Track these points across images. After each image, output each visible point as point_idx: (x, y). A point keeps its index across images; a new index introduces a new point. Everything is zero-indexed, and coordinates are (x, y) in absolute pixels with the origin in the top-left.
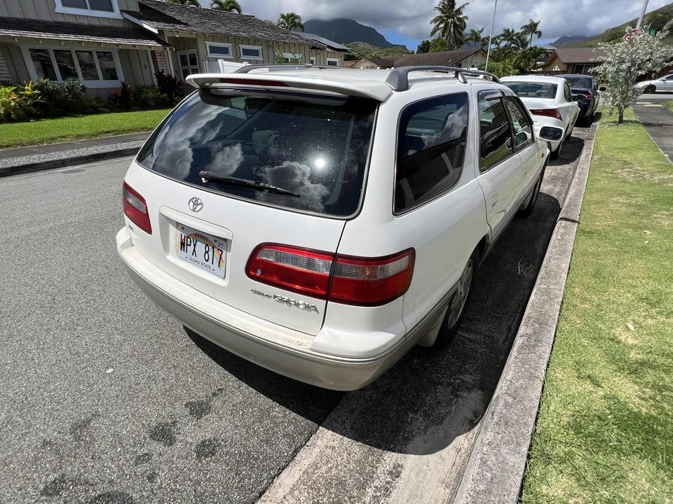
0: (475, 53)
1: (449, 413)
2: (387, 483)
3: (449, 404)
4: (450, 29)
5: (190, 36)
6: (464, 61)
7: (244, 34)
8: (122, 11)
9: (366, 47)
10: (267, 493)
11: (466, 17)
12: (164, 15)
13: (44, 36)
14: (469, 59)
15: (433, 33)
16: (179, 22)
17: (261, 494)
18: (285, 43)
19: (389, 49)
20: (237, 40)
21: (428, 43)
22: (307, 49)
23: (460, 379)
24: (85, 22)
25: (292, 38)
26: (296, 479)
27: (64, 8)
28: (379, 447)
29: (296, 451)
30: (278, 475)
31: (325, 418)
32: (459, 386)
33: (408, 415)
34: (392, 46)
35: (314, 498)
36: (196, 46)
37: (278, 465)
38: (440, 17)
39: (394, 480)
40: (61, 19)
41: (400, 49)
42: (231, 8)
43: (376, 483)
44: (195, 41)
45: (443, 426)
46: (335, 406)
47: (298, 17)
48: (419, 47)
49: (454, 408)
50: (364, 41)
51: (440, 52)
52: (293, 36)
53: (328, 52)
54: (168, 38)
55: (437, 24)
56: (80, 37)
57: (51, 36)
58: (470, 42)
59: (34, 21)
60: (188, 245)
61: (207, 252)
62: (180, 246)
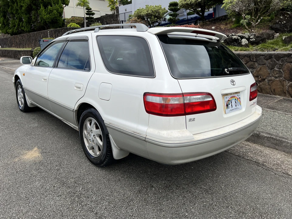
60: (229, 104)
61: (236, 102)
62: (226, 107)
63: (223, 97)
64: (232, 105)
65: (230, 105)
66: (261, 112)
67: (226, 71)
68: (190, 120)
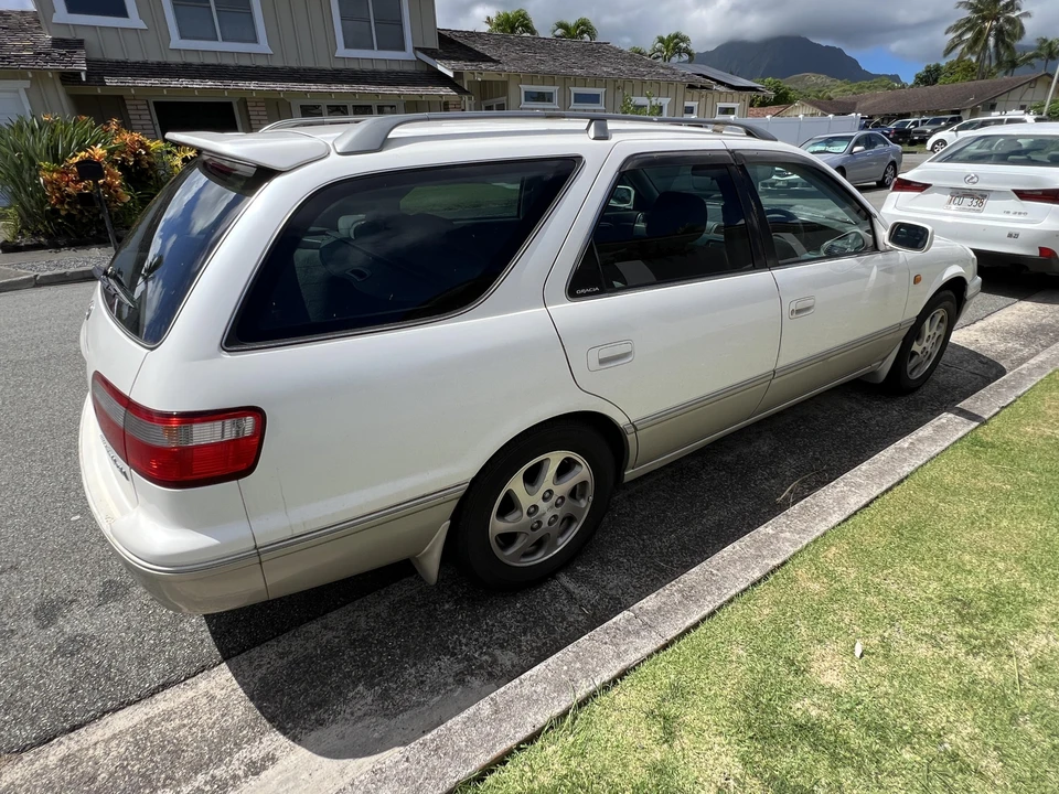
0: (1031, 82)
1: (419, 704)
2: (235, 777)
3: (434, 691)
4: (987, 41)
5: (497, 78)
6: (1004, 97)
7: (580, 71)
8: (416, 49)
9: (819, 81)
10: (82, 731)
11: (1027, 14)
12: (471, 50)
13: (313, 87)
14: (1016, 95)
15: (949, 51)
16: (489, 59)
17: (73, 729)
18: (644, 82)
19: (862, 83)
20: (566, 80)
21: (938, 68)
22: (681, 88)
23: (492, 655)
24: (368, 67)
25: (658, 74)
26: (131, 724)
27: (347, 50)
28: (271, 720)
29: (165, 686)
30: (115, 710)
31: (239, 654)
32: (481, 667)
33: (357, 686)
34: (869, 76)
35: (126, 759)
36: (505, 93)
37: (126, 696)
38: (969, 20)
39: (246, 776)
40: (340, 65)
41: (886, 81)
42: (583, 32)
43: (217, 773)
44: (505, 84)
45: (393, 722)
46: (269, 639)
47: (684, 39)
48: (917, 77)
49: (436, 699)
50: (818, 71)
51: (958, 84)
52: (662, 71)
53: (721, 93)
54: (468, 82)
55: (960, 32)
56: (356, 86)
57: (321, 88)
58: (1034, 61)
59: (310, 69)
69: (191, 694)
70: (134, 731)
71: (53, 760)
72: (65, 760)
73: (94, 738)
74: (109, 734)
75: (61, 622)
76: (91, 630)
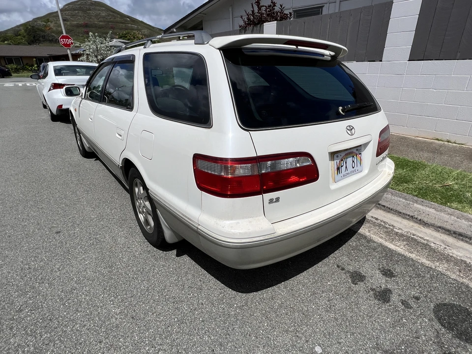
60: (342, 166)
61: (353, 161)
62: (336, 172)
63: (332, 156)
64: (346, 167)
65: (343, 168)
66: (393, 171)
67: (340, 110)
68: (271, 201)
69: (372, 235)
70: (391, 242)
71: (414, 255)
72: (412, 253)
73: (401, 250)
74: (397, 247)
75: (383, 286)
76: (378, 272)
